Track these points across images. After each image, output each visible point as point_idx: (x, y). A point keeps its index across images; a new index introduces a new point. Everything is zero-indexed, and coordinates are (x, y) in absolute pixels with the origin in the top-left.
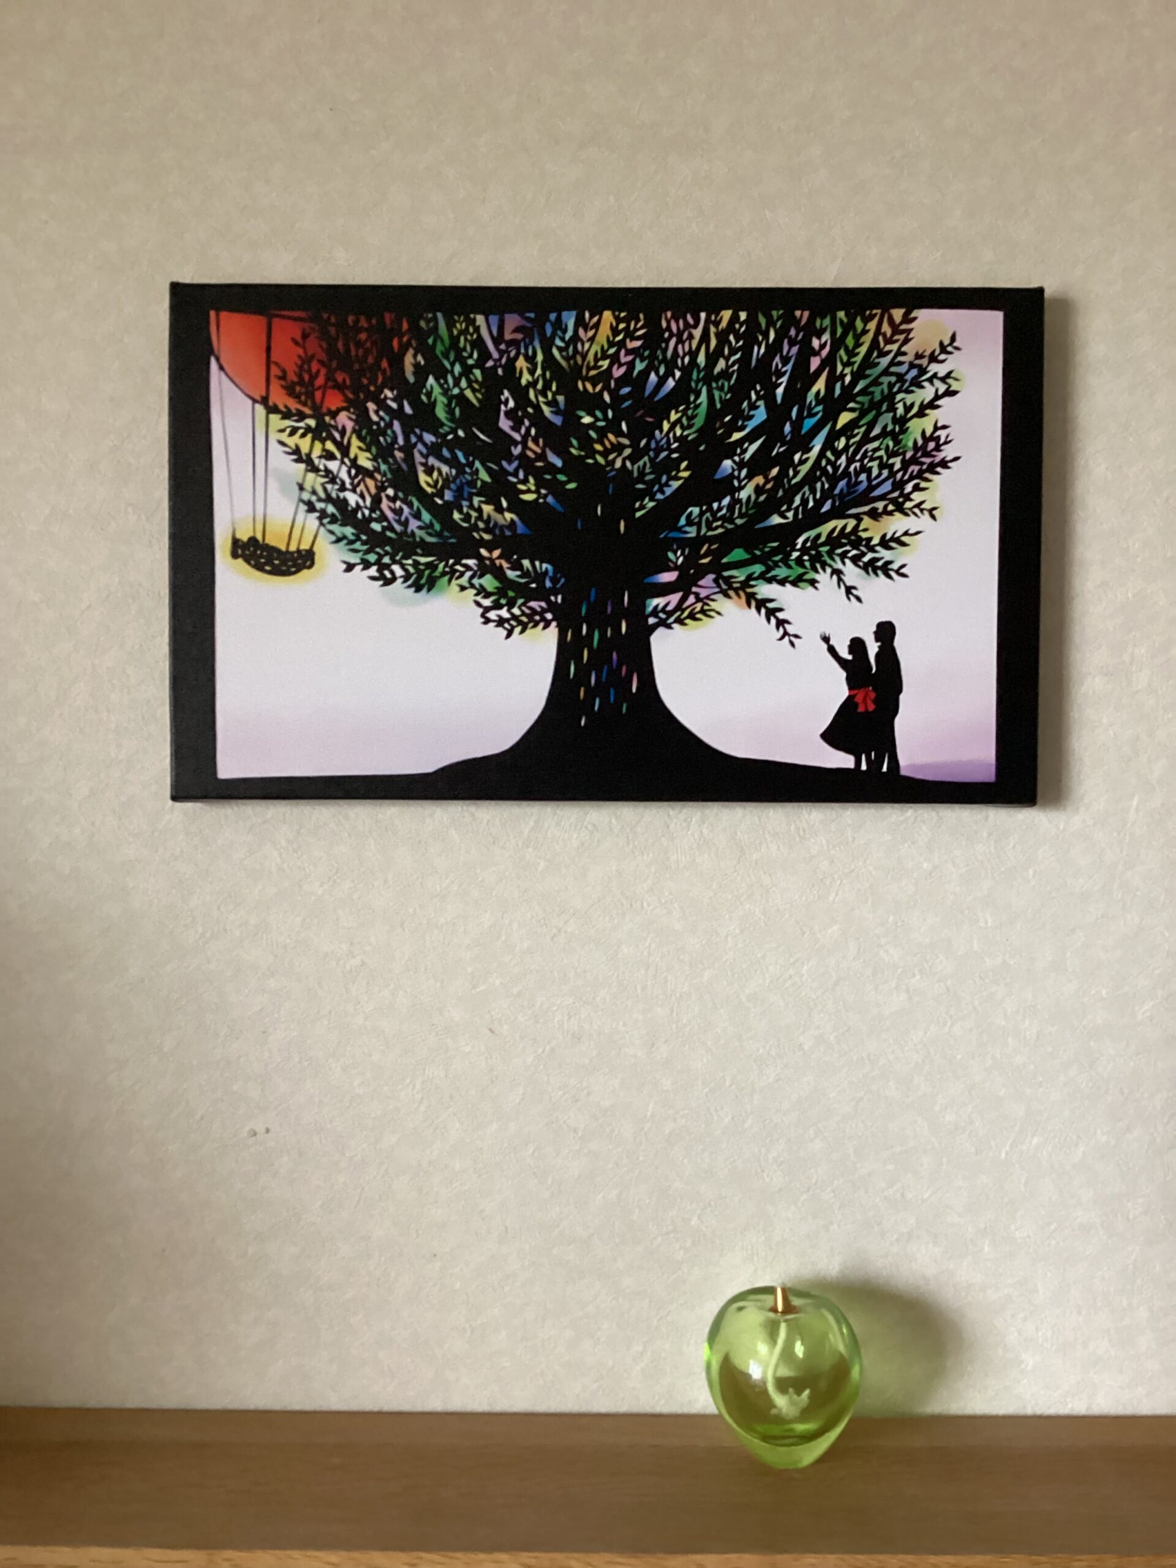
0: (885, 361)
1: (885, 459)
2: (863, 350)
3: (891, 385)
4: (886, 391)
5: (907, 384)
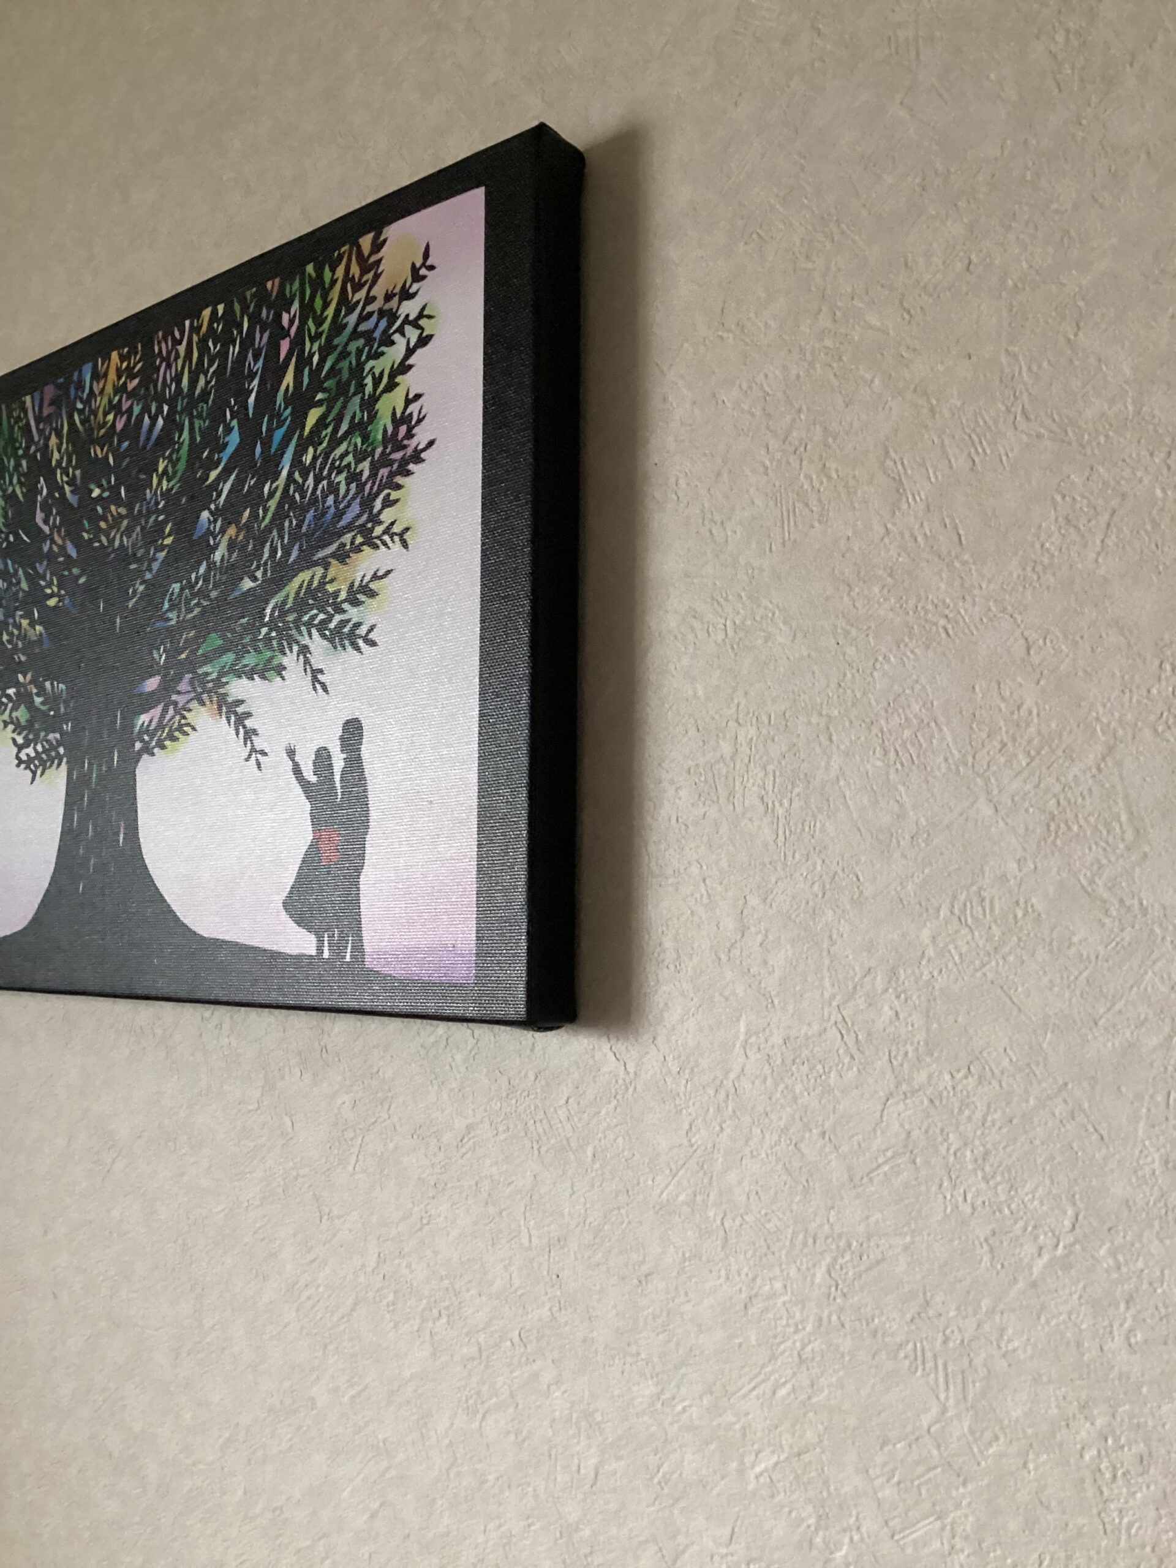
0: (353, 318)
1: (353, 466)
2: (330, 312)
3: (359, 352)
4: (354, 362)
5: (376, 346)
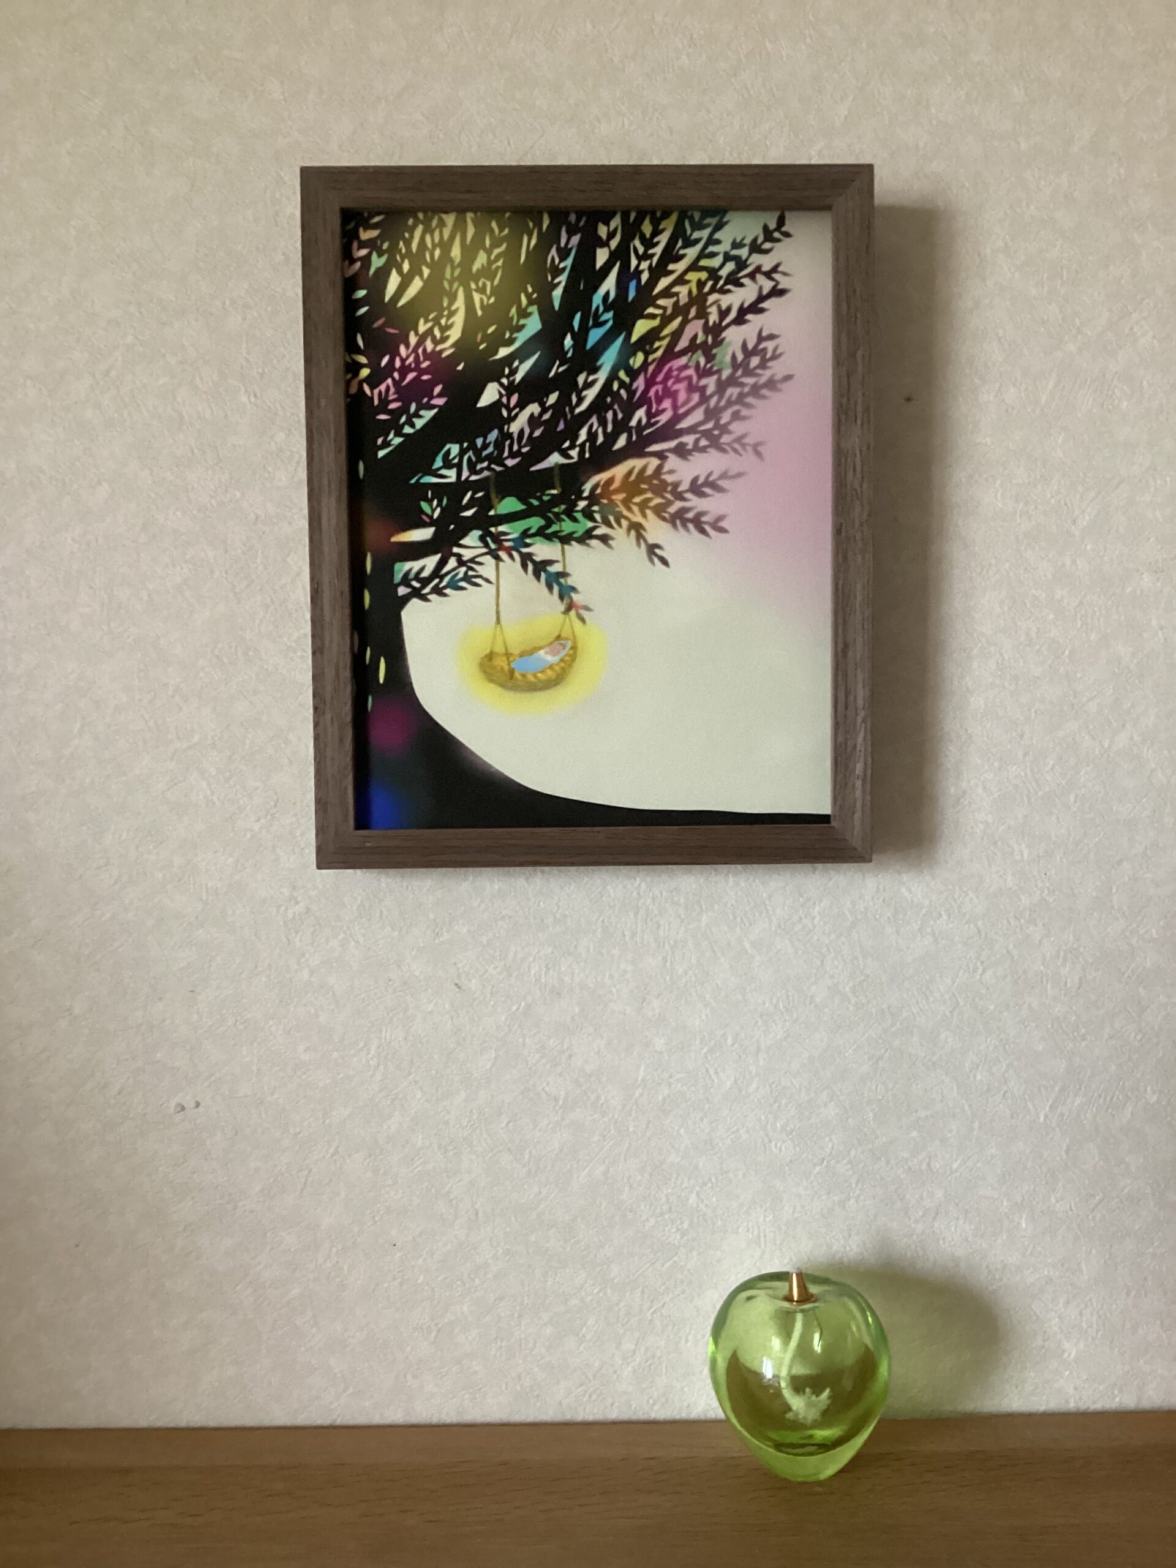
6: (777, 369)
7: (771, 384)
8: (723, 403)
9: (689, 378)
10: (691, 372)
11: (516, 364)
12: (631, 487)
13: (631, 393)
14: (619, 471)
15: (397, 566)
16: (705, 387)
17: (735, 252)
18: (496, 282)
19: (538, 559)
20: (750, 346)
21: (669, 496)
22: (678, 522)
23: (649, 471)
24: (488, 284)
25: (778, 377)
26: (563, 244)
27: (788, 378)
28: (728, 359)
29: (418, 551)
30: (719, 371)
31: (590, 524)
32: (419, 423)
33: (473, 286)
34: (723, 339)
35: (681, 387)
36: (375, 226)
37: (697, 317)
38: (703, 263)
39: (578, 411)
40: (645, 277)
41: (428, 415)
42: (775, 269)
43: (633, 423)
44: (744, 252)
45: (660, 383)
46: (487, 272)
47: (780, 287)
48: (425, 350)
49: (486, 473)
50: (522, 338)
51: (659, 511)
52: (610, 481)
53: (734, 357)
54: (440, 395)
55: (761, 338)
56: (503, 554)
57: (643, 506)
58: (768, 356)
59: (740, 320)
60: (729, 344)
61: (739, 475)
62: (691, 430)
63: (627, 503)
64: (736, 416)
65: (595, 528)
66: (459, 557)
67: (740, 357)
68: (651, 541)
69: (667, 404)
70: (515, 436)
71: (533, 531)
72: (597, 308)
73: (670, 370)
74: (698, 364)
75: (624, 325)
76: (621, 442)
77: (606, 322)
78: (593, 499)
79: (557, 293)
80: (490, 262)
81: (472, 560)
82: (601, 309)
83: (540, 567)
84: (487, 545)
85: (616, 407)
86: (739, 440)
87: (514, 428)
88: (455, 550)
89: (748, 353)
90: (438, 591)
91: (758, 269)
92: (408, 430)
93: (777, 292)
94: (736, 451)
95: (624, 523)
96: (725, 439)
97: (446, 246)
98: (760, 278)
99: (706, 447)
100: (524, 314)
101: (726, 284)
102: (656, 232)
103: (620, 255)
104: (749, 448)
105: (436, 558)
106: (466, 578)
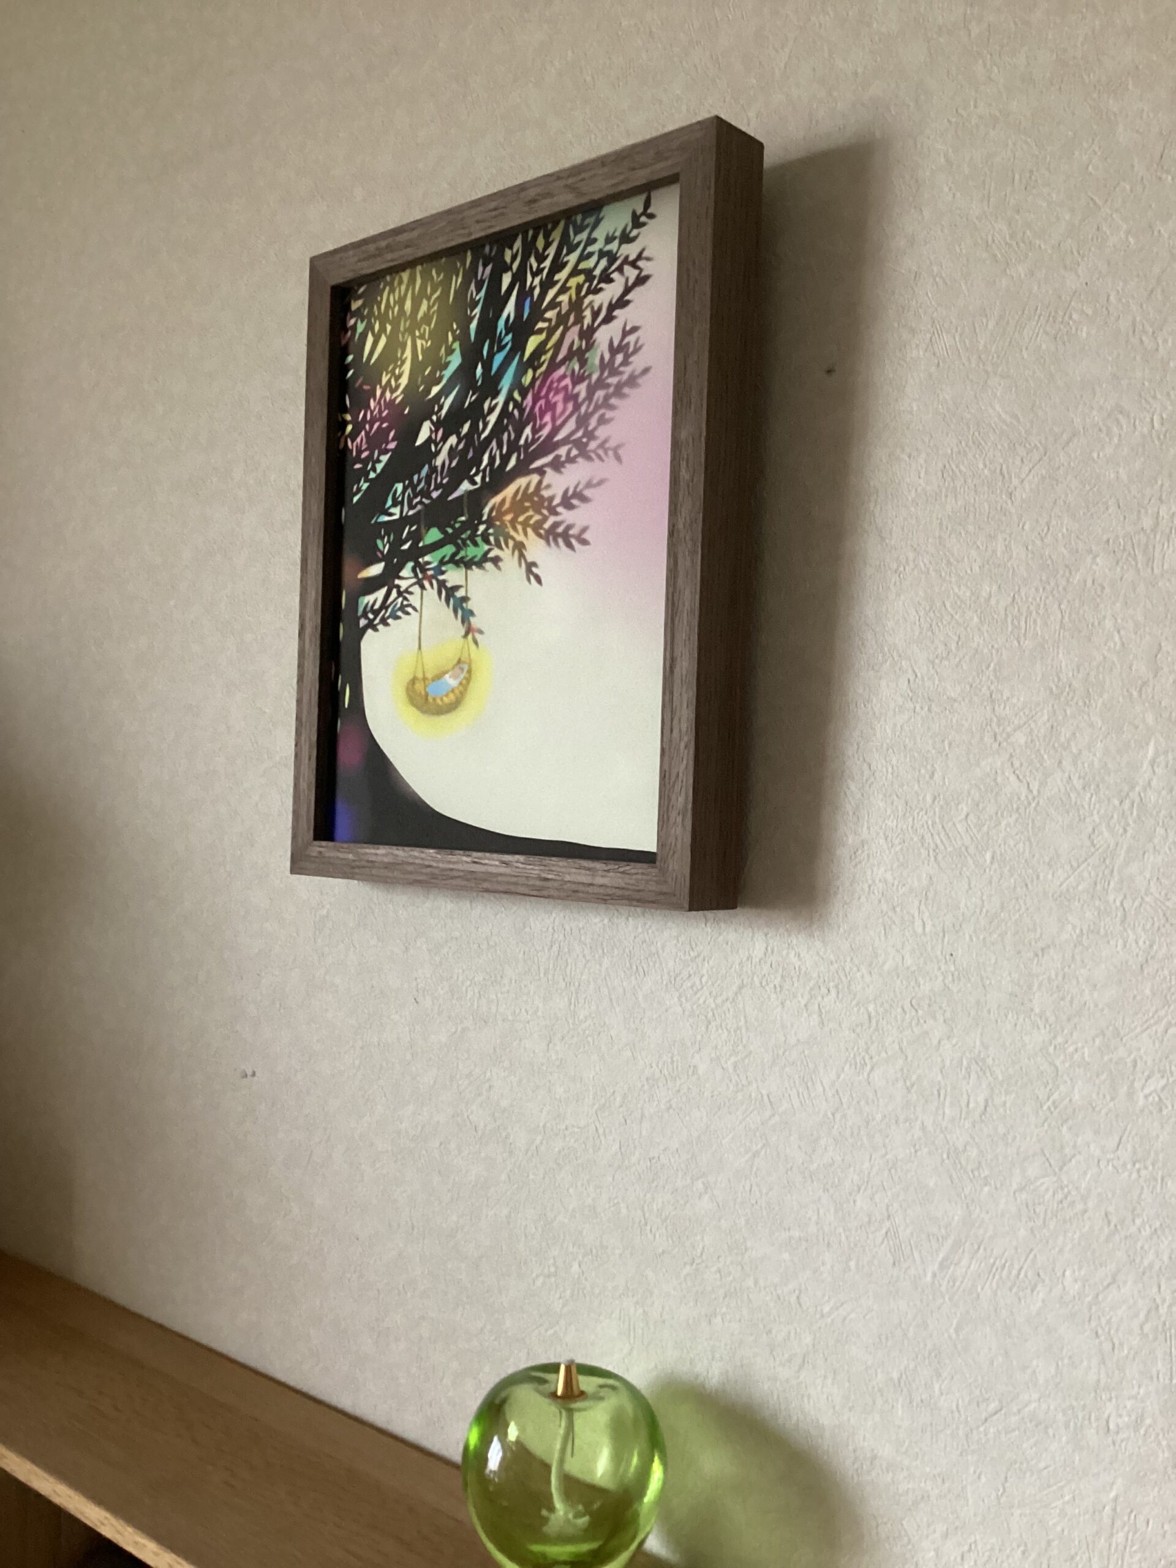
6: (638, 362)
7: (632, 381)
8: (591, 409)
9: (566, 387)
10: (567, 381)
11: (442, 400)
12: (518, 507)
13: (522, 411)
14: (509, 491)
15: (360, 600)
16: (577, 395)
17: (608, 248)
18: (432, 325)
19: (449, 585)
20: (616, 343)
21: (545, 512)
22: (551, 538)
23: (531, 489)
24: (427, 328)
25: (637, 373)
26: (479, 278)
27: (646, 371)
28: (597, 361)
29: (372, 585)
30: (590, 376)
31: (486, 547)
32: (379, 467)
33: (417, 333)
34: (594, 341)
35: (560, 398)
36: (359, 297)
37: (574, 324)
38: (582, 266)
39: (483, 436)
40: (537, 292)
41: (385, 458)
42: (639, 257)
43: (522, 442)
44: (613, 246)
45: (543, 398)
46: (427, 319)
47: (643, 274)
48: (385, 400)
49: (419, 507)
50: (448, 373)
51: (536, 528)
52: (503, 501)
53: (602, 358)
54: (393, 440)
55: (625, 333)
56: (426, 584)
57: (525, 524)
58: (631, 349)
59: (608, 319)
60: (599, 346)
61: (600, 483)
62: (565, 441)
63: (513, 522)
64: (602, 421)
65: (489, 550)
66: (398, 587)
67: (607, 356)
68: (530, 559)
69: (547, 418)
70: (439, 469)
71: (447, 559)
72: (501, 333)
73: (552, 382)
74: (573, 371)
75: (519, 346)
76: (513, 462)
77: (507, 344)
78: (490, 523)
79: (473, 326)
80: (429, 308)
81: (407, 591)
82: (504, 332)
83: (451, 591)
84: (416, 576)
85: (510, 428)
86: (602, 446)
87: (439, 462)
88: (397, 582)
89: (613, 351)
90: (384, 622)
91: (626, 261)
92: (372, 475)
93: (641, 280)
94: (600, 457)
95: (511, 543)
96: (593, 445)
97: (401, 302)
98: (627, 269)
99: (576, 457)
100: (450, 351)
101: (599, 283)
102: (547, 245)
103: (519, 277)
104: (611, 453)
105: (384, 591)
106: (402, 608)
